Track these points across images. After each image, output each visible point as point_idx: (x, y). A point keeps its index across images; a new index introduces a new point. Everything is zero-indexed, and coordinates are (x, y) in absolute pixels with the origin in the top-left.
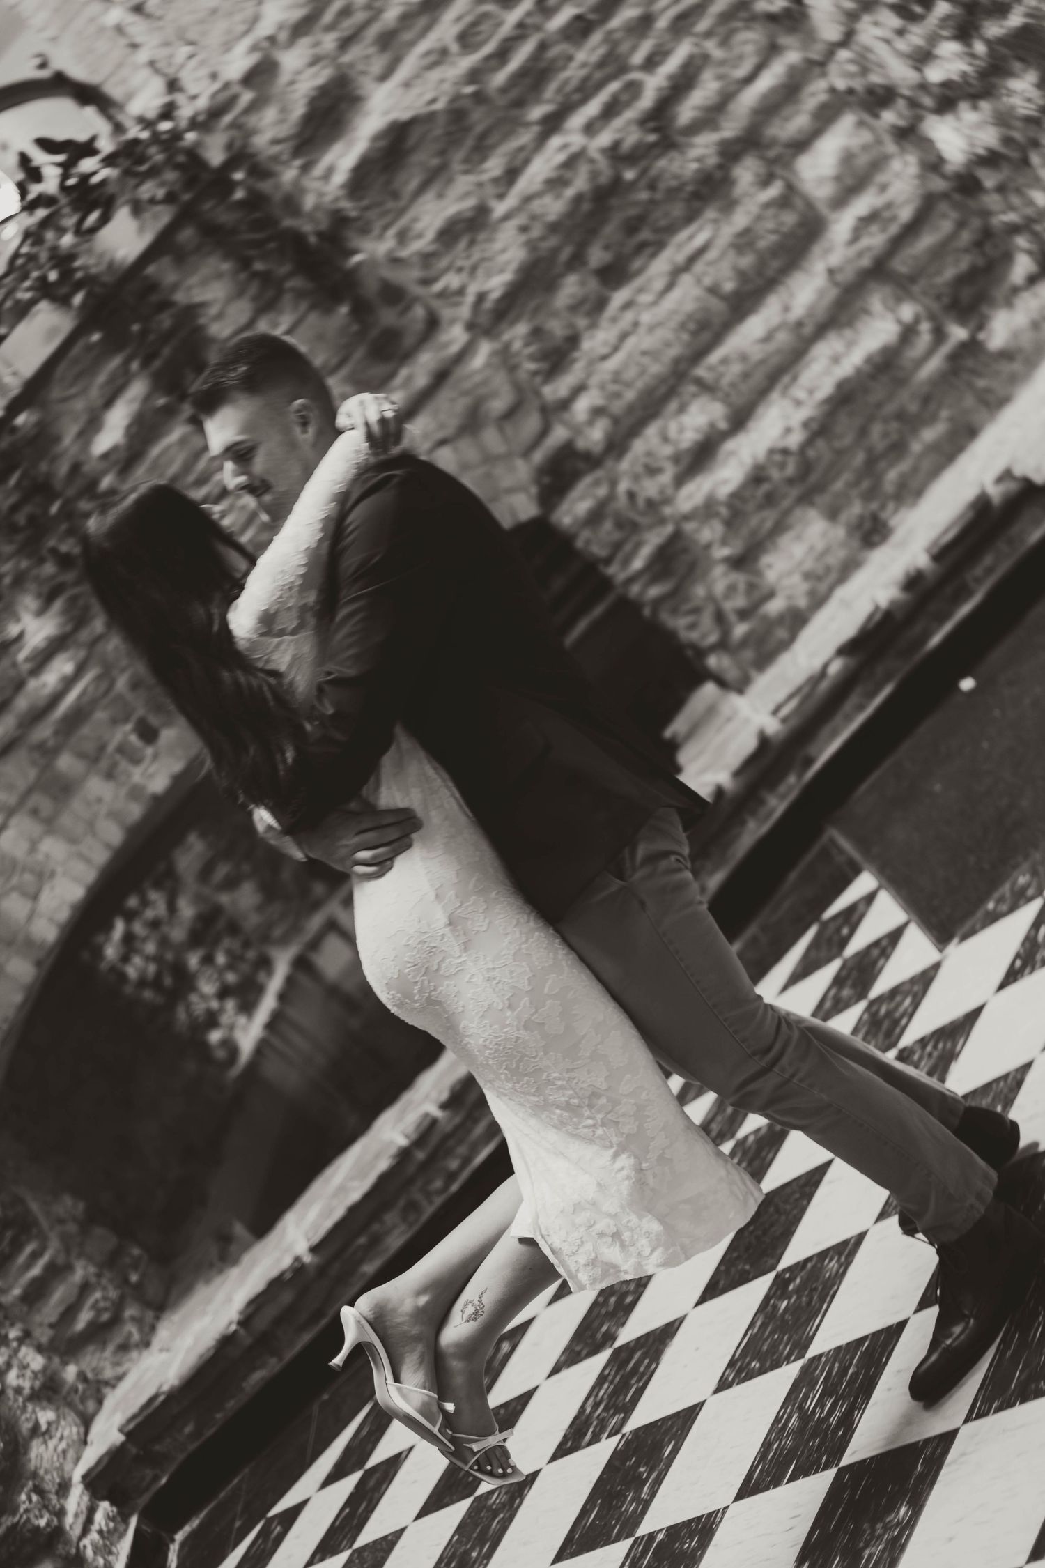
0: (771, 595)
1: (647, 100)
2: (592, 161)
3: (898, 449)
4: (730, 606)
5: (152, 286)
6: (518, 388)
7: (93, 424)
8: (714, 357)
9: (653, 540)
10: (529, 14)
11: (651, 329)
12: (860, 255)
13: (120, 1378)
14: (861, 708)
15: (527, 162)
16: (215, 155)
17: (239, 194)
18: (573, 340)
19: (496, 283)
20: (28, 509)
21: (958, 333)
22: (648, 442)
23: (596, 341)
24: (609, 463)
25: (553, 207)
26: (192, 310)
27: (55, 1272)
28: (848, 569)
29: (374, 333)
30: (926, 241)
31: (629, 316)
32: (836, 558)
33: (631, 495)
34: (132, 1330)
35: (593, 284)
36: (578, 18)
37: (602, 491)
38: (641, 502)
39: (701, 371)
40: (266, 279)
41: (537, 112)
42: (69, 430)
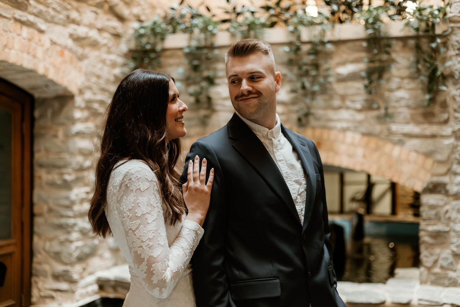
0: (455, 271)
4: (441, 262)
5: (389, 46)
6: (449, 158)
7: (344, 63)
9: (440, 228)
16: (438, 31)
17: (434, 45)
20: (308, 68)
24: (451, 198)
26: (393, 61)
29: (429, 109)
33: (447, 212)
37: (441, 203)
38: (447, 215)
40: (418, 71)
42: (336, 60)
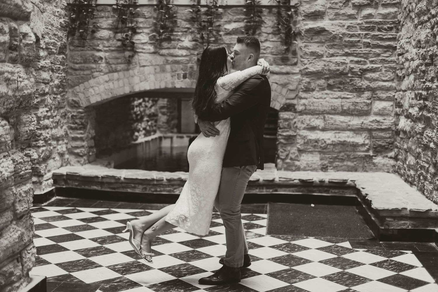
0: (299, 161)
1: (365, 67)
2: (347, 67)
3: (342, 160)
4: (290, 155)
5: (261, 12)
6: (297, 88)
7: (229, 22)
8: (331, 116)
9: (291, 133)
10: (362, 34)
11: (326, 101)
12: (370, 125)
13: (73, 165)
14: (293, 192)
15: (337, 56)
16: (292, 3)
17: (290, 13)
18: (313, 90)
19: (312, 69)
20: (206, 24)
21: (371, 153)
22: (307, 118)
23: (316, 94)
24: (297, 114)
25: (333, 67)
26: (263, 22)
27: (81, 139)
28: (314, 170)
29: (285, 56)
30: (382, 134)
31: (326, 96)
32: (315, 166)
33: (295, 123)
34: (82, 160)
35: (326, 85)
36: (369, 43)
37: (292, 117)
38: (295, 125)
39: (326, 116)
40: (279, 30)
41: (347, 50)
42: (225, 19)
